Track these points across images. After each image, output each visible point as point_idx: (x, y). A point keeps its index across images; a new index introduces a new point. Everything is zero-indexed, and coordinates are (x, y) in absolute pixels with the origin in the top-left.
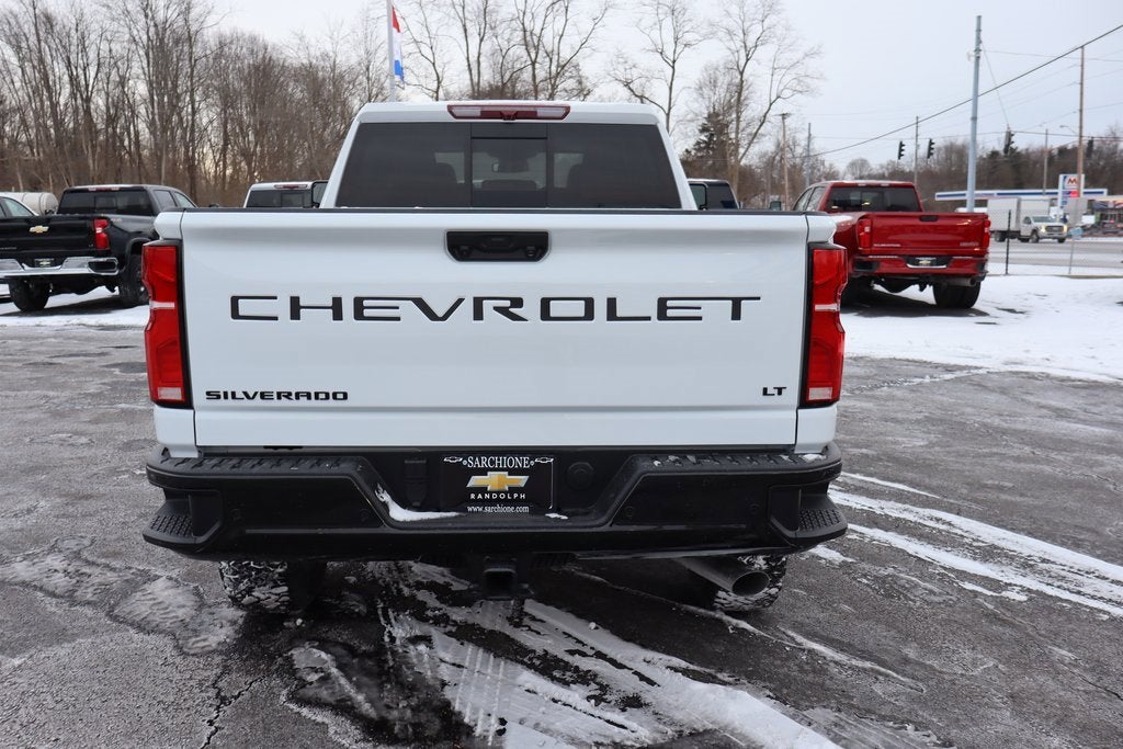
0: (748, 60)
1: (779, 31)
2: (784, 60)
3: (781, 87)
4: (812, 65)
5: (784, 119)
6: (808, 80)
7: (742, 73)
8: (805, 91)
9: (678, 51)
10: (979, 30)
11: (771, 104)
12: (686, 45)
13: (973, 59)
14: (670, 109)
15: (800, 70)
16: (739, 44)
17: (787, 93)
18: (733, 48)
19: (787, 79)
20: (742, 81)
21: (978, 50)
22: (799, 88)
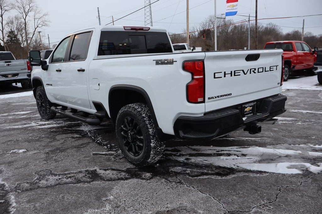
0: (26, 16)
1: (35, 8)
2: (37, 16)
3: (38, 24)
4: (46, 18)
5: (39, 33)
6: (46, 22)
7: (25, 20)
8: (46, 25)
9: (3, 12)
10: (98, 11)
11: (35, 29)
12: (5, 11)
13: (98, 18)
14: (3, 30)
15: (43, 19)
16: (23, 11)
17: (40, 26)
18: (21, 12)
19: (39, 22)
20: (25, 22)
21: (99, 16)
22: (43, 24)
